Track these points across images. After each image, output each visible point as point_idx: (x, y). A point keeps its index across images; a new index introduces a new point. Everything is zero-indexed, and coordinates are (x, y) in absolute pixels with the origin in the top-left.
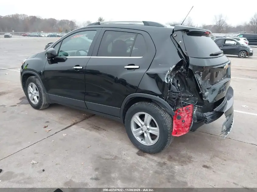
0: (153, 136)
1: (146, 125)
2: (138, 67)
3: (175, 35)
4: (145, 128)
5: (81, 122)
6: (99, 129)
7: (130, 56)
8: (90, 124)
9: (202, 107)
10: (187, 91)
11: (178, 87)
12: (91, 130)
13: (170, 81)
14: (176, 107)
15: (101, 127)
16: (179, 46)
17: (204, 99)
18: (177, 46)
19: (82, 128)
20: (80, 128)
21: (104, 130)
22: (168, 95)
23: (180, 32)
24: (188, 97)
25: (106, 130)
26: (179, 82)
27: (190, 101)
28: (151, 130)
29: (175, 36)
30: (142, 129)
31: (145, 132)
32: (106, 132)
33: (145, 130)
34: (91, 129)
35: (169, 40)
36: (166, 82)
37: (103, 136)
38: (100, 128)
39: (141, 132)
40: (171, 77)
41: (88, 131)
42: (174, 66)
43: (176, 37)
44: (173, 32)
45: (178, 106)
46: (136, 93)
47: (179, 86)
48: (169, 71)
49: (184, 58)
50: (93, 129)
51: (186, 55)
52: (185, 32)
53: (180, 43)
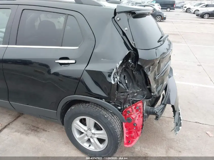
0: (101, 141)
1: (90, 129)
2: (74, 61)
3: (118, 19)
4: (89, 133)
5: (14, 122)
6: (38, 130)
7: (61, 46)
8: (26, 124)
9: (150, 100)
10: (136, 86)
11: (126, 84)
12: (27, 134)
13: (117, 80)
14: (124, 105)
15: (40, 125)
16: (124, 34)
17: (152, 94)
18: (121, 32)
19: (16, 131)
20: (13, 132)
21: (44, 130)
22: (115, 98)
23: (124, 14)
24: (137, 92)
25: (46, 131)
26: (126, 77)
27: (139, 95)
28: (97, 134)
29: (118, 21)
30: (86, 135)
31: (91, 137)
32: (47, 133)
33: (91, 135)
34: (27, 131)
35: (110, 24)
36: (113, 82)
37: (44, 142)
38: (38, 128)
39: (86, 138)
40: (118, 74)
41: (23, 136)
42: (121, 62)
43: (120, 21)
44: (115, 13)
45: (126, 104)
46: (75, 94)
47: (127, 82)
48: (115, 69)
49: (132, 50)
50: (30, 132)
51: (134, 46)
52: (131, 15)
53: (126, 30)
